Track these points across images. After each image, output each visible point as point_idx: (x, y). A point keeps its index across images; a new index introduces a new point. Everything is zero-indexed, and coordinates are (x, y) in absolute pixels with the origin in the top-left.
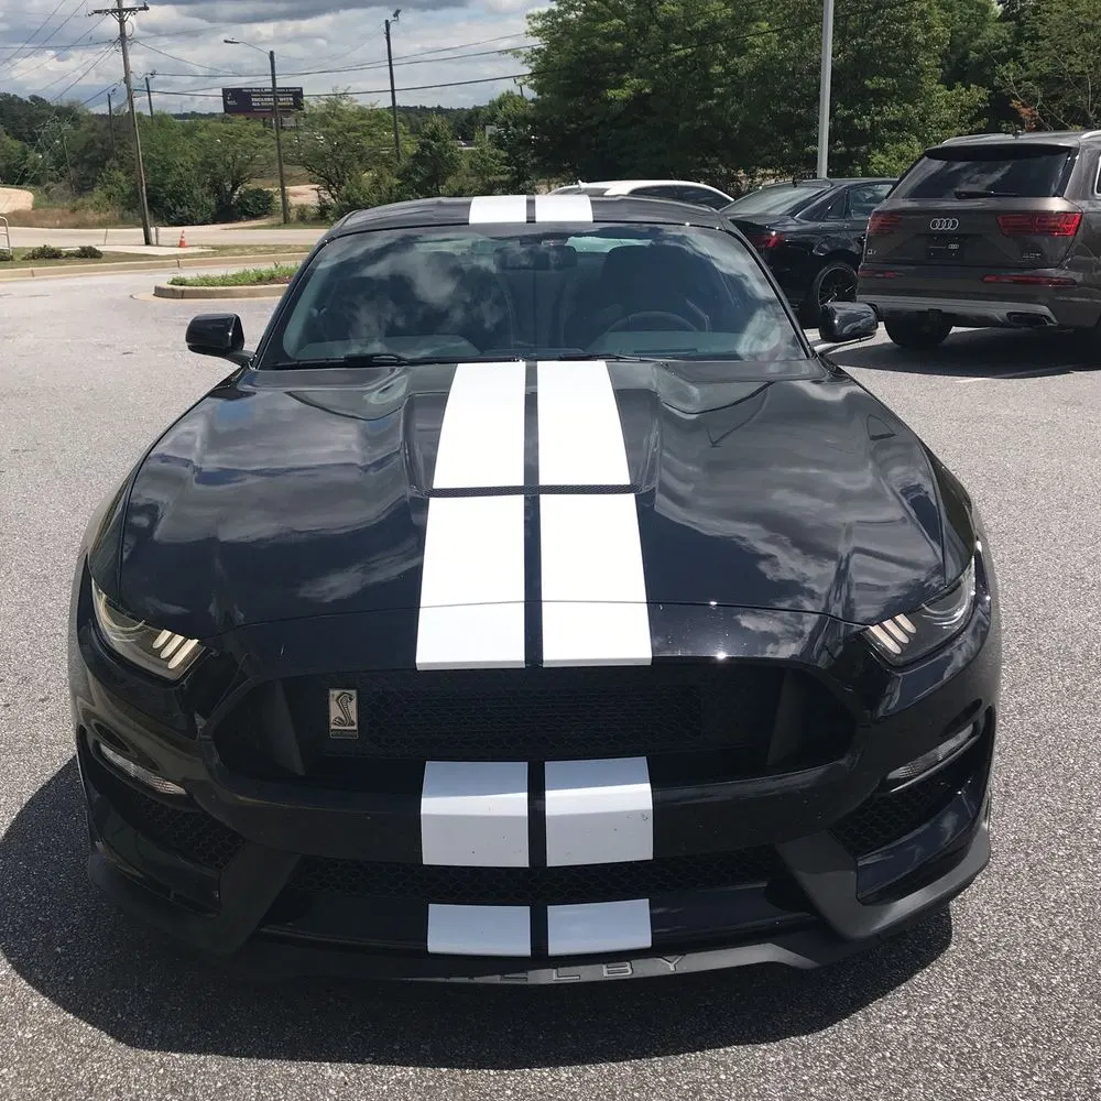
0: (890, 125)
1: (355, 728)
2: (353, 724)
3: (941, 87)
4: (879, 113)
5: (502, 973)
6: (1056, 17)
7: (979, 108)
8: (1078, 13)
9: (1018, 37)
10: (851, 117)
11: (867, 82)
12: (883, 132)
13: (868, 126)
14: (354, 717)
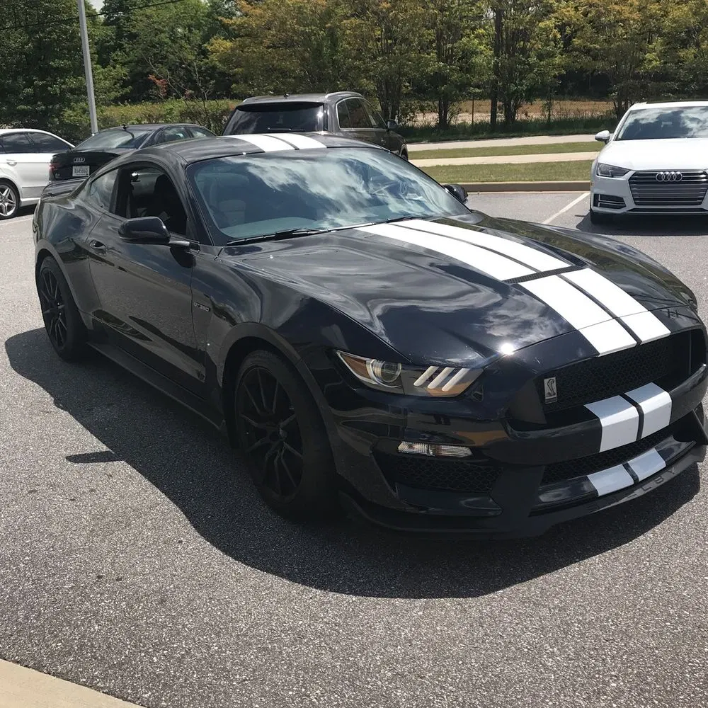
0: (72, 91)
1: (556, 396)
2: (554, 394)
3: (98, 66)
4: (64, 83)
5: (627, 495)
6: (141, 24)
7: (124, 80)
8: (154, 23)
9: (119, 35)
10: (45, 86)
11: (51, 63)
12: (68, 95)
13: (58, 92)
14: (555, 391)
